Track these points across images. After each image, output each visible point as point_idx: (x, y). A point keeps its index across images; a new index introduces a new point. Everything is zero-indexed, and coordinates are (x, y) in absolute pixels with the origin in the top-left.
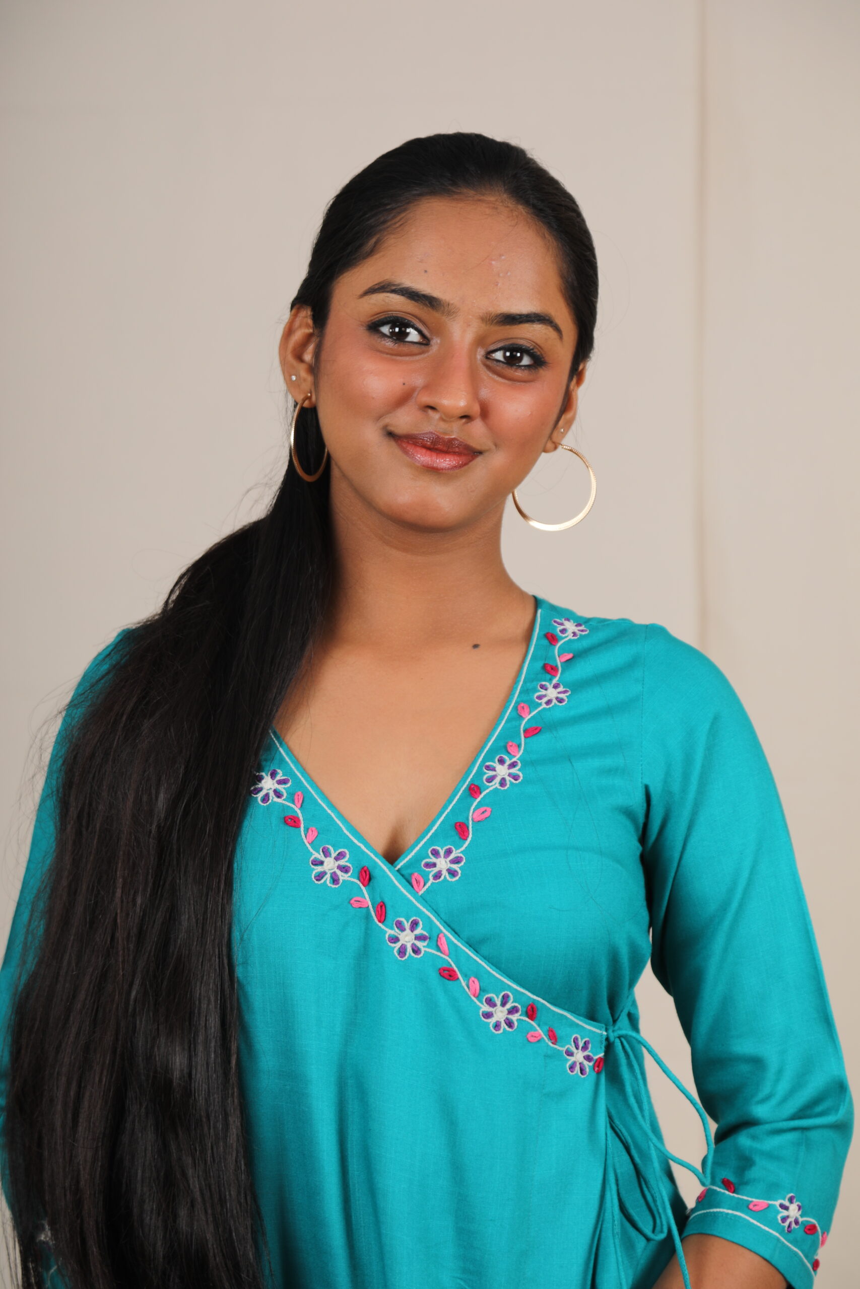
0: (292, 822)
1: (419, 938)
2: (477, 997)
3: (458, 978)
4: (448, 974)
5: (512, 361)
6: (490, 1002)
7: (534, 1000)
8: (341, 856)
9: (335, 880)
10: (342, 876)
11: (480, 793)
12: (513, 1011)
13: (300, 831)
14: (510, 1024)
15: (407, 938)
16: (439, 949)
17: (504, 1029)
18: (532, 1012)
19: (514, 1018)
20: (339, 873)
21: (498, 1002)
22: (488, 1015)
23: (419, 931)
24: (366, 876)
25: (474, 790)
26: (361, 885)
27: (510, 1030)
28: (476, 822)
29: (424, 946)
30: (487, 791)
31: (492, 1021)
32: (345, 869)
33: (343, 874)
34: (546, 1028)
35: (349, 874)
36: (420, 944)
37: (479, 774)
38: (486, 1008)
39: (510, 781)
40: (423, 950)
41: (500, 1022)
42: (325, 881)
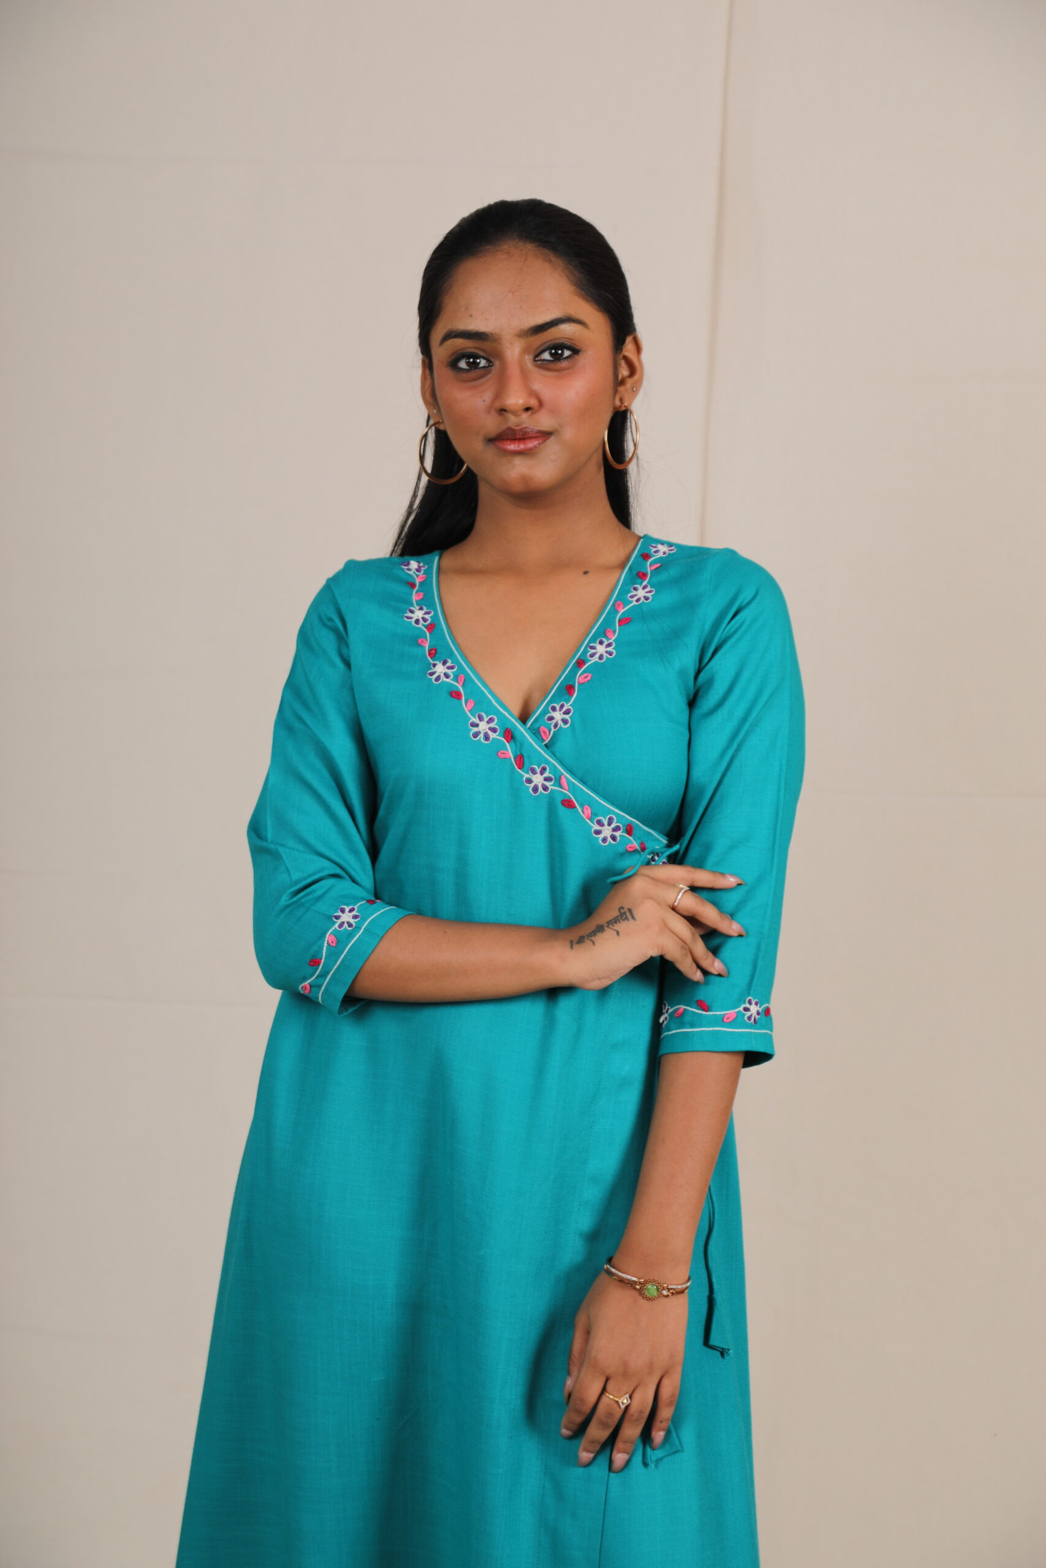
0: (456, 695)
1: (546, 779)
2: (590, 819)
3: (575, 807)
4: (568, 804)
5: (557, 357)
6: (600, 823)
7: (631, 821)
8: (491, 720)
9: (487, 737)
10: (492, 735)
11: (585, 664)
12: (617, 829)
13: (462, 702)
14: (614, 838)
15: (538, 779)
16: (561, 786)
17: (610, 842)
18: (629, 830)
19: (617, 834)
20: (490, 733)
21: (606, 822)
22: (598, 832)
23: (546, 774)
24: (509, 735)
25: (580, 663)
26: (506, 741)
27: (614, 843)
28: (580, 684)
29: (551, 785)
30: (590, 663)
31: (601, 836)
32: (494, 730)
33: (493, 733)
34: (639, 841)
35: (497, 734)
36: (547, 784)
37: (585, 652)
38: (597, 827)
39: (606, 656)
40: (550, 787)
41: (607, 837)
42: (480, 739)
